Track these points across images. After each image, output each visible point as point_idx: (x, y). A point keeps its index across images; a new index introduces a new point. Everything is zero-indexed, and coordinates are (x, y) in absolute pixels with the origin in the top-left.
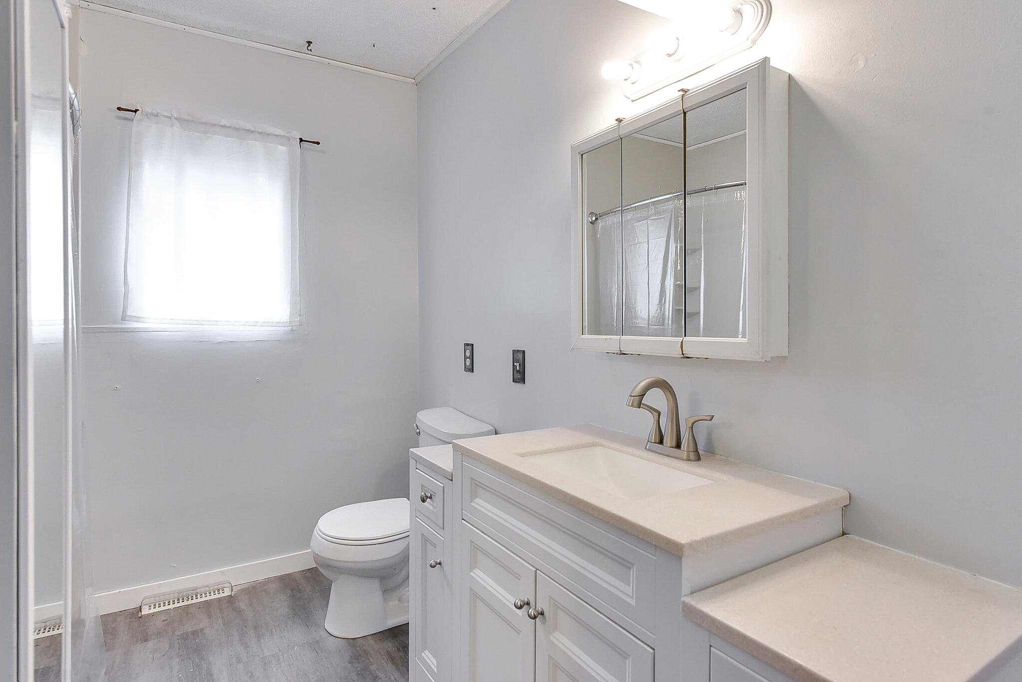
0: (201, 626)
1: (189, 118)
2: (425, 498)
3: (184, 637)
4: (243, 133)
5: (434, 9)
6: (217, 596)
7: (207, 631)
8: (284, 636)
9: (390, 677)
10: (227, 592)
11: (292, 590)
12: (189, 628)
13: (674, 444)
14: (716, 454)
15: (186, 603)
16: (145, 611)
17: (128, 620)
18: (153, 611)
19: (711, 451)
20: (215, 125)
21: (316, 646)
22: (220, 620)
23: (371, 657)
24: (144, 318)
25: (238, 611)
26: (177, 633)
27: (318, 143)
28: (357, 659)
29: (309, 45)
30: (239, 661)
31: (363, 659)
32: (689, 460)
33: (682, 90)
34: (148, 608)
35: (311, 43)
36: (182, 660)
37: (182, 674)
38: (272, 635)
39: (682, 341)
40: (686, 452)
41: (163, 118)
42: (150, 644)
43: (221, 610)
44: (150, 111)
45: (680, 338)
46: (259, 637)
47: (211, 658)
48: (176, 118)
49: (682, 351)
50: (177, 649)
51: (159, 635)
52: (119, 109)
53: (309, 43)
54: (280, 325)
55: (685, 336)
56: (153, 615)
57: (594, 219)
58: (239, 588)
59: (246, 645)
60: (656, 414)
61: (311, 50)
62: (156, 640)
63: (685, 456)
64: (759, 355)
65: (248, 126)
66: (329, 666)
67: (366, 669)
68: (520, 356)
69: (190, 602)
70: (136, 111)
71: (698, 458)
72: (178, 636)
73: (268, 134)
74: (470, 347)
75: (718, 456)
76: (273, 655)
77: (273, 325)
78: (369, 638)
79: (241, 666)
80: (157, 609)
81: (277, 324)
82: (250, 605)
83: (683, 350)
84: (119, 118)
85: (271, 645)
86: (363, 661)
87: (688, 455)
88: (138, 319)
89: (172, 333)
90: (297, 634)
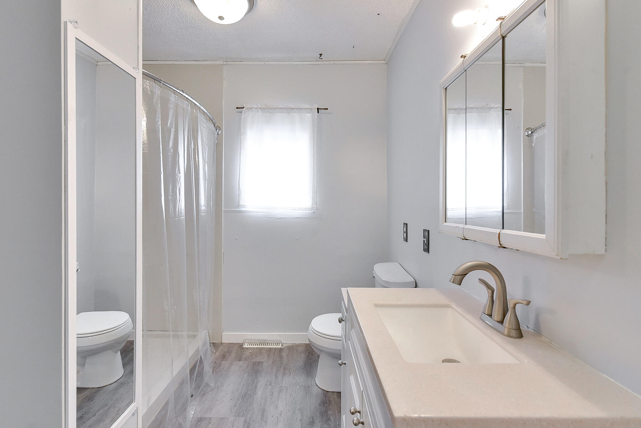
0: (263, 360)
1: (266, 107)
2: (341, 321)
3: (254, 364)
4: (289, 110)
5: (379, 14)
6: (276, 347)
7: (264, 364)
8: (295, 378)
9: (336, 422)
10: (280, 347)
11: (309, 353)
12: (258, 360)
13: (499, 319)
14: (542, 335)
15: (262, 346)
16: (246, 346)
17: (238, 348)
18: (248, 346)
19: (538, 331)
20: (276, 108)
21: (307, 389)
22: (272, 360)
23: (331, 405)
24: (245, 206)
25: (281, 357)
26: (253, 361)
27: (327, 109)
28: (324, 404)
29: (321, 56)
30: (270, 385)
31: (327, 405)
32: (509, 336)
33: (500, 19)
34: (247, 344)
35: (322, 54)
36: (249, 375)
37: (246, 382)
38: (290, 376)
39: (499, 233)
40: (507, 328)
41: (254, 109)
42: (241, 363)
43: (274, 355)
44: (249, 107)
45: (499, 230)
46: (284, 374)
47: (259, 379)
48: (259, 108)
49: (500, 242)
50: (249, 369)
51: (246, 359)
52: (237, 108)
53: (321, 55)
54: (307, 209)
55: (503, 228)
56: (247, 348)
57: (530, 132)
58: (286, 345)
59: (276, 377)
60: (490, 291)
61: (322, 59)
62: (243, 362)
63: (506, 333)
64: (554, 252)
65: (293, 106)
66: (309, 403)
67: (326, 412)
68: (427, 233)
69: (264, 346)
70: (243, 108)
71: (520, 335)
72: (252, 362)
73: (301, 109)
74: (405, 225)
75: (544, 338)
76: (286, 387)
77: (303, 209)
78: (335, 394)
79: (270, 387)
80: (250, 346)
81: (305, 209)
82: (287, 356)
83: (500, 240)
84: (238, 112)
85: (287, 381)
86: (326, 407)
87: (509, 332)
88: (244, 207)
89: (258, 213)
90: (301, 379)
